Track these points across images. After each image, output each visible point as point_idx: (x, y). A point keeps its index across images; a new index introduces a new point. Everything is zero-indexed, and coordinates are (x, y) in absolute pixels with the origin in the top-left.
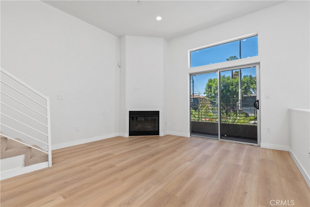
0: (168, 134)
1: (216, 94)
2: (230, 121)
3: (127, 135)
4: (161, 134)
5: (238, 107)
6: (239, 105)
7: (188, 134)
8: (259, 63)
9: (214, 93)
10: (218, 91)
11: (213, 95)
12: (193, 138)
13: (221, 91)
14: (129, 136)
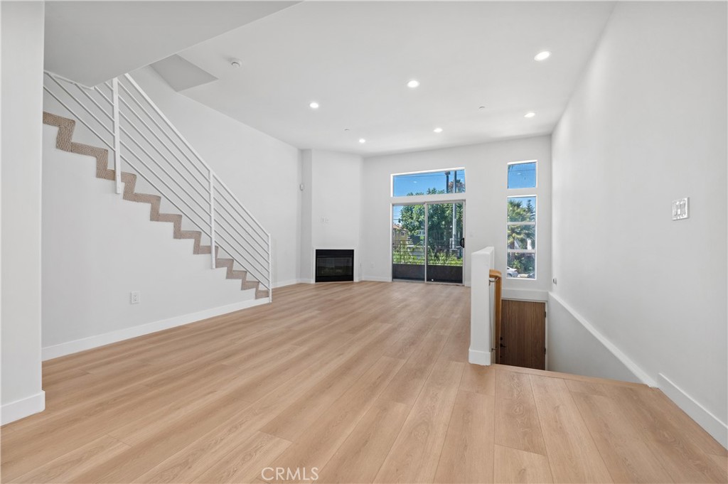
0: (363, 279)
1: (421, 223)
2: (440, 263)
3: (313, 281)
4: (356, 279)
5: (452, 245)
6: (453, 243)
7: (389, 278)
8: (465, 200)
9: (417, 221)
10: (425, 218)
11: (417, 223)
12: (395, 283)
13: (431, 217)
14: (316, 281)
